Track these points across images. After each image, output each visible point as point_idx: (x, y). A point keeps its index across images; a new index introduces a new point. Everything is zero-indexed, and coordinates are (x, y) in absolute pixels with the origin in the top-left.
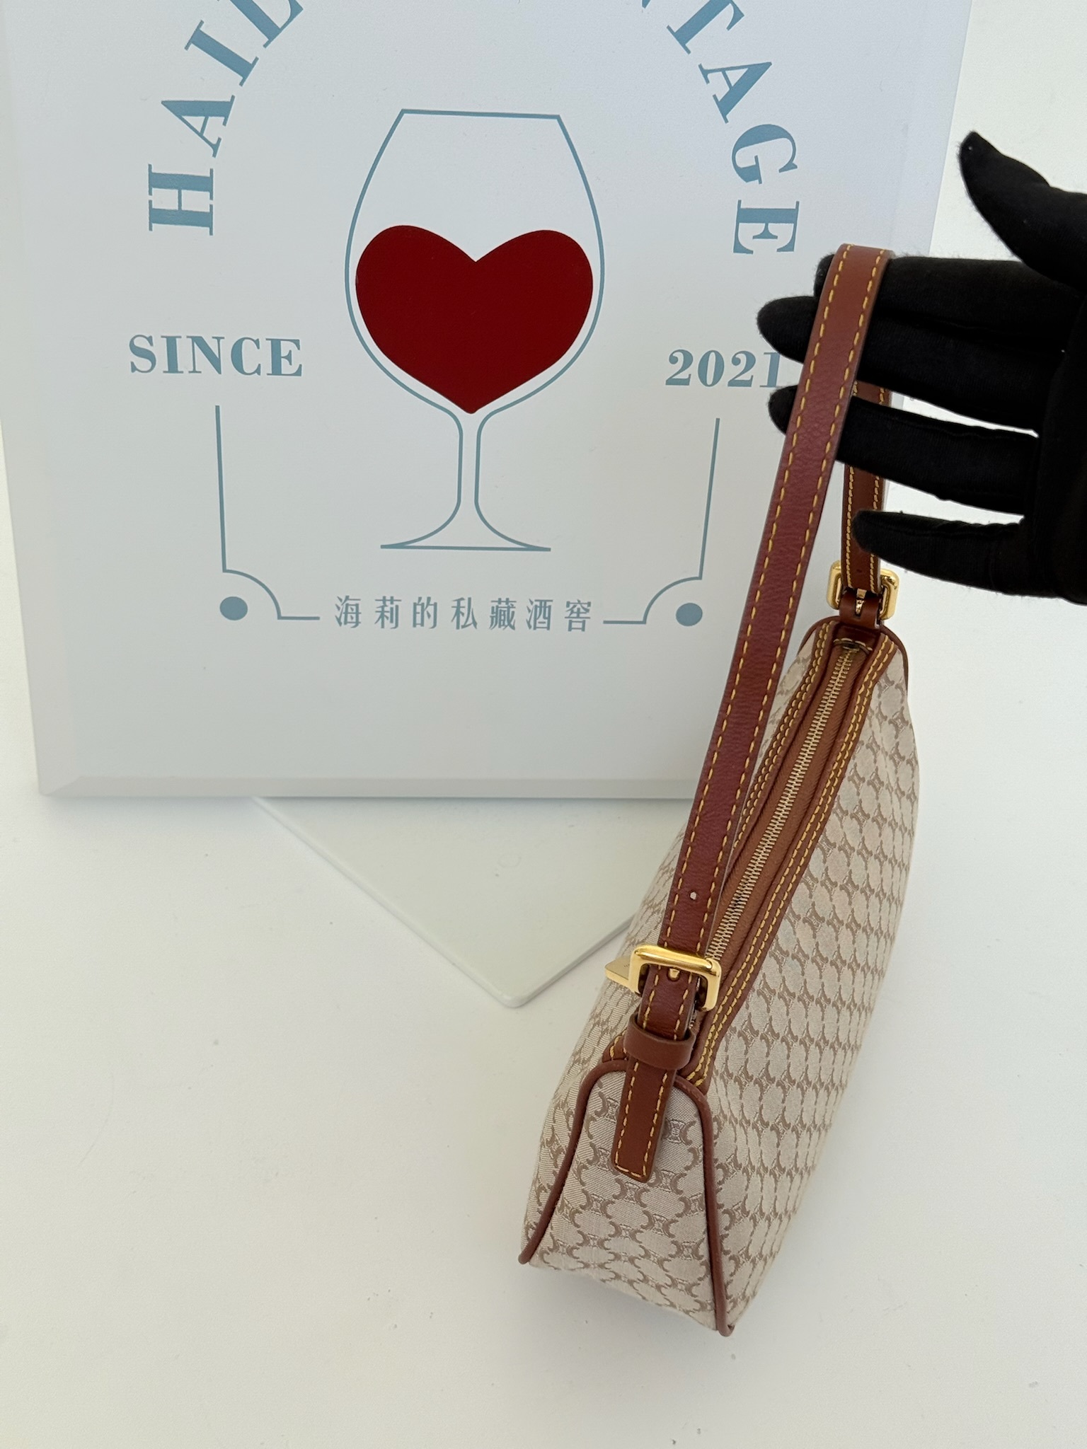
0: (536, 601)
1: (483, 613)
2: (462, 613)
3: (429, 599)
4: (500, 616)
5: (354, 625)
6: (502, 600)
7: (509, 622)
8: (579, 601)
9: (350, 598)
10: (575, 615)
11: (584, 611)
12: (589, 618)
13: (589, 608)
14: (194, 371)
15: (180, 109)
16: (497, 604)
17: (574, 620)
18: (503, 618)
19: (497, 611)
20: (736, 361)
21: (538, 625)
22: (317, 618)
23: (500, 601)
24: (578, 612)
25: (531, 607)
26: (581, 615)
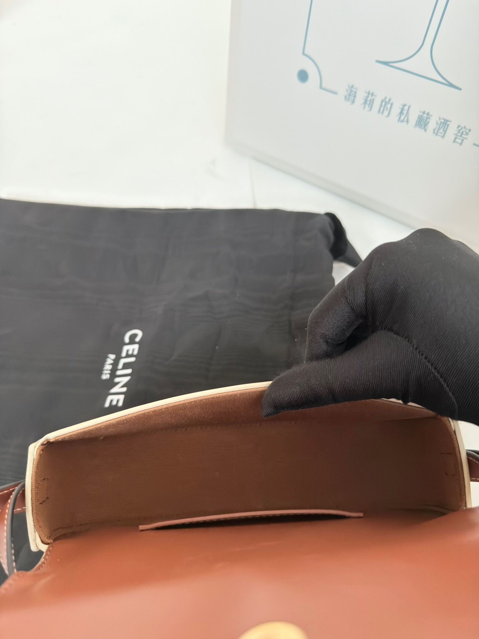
0: (443, 119)
1: (413, 118)
2: (404, 113)
3: (390, 100)
4: (422, 121)
5: (351, 103)
6: (426, 112)
7: (425, 127)
8: (465, 127)
9: (354, 87)
10: (459, 134)
11: (465, 134)
12: (466, 139)
13: (469, 133)
16: (421, 114)
17: (458, 137)
18: (422, 123)
19: (420, 119)
21: (439, 134)
22: (337, 93)
23: (424, 113)
24: (462, 133)
25: (439, 121)
26: (463, 136)
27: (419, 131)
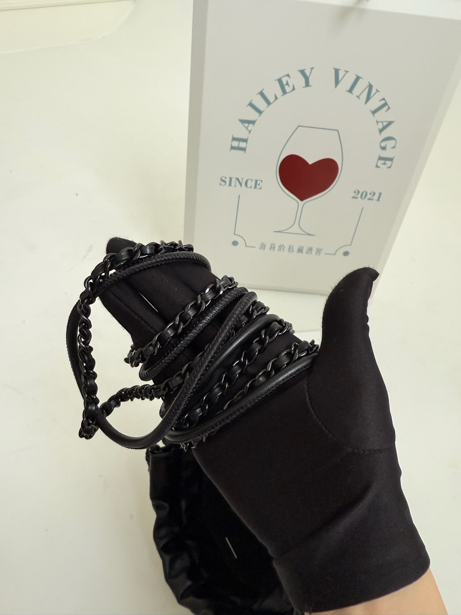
0: (309, 247)
1: (296, 249)
2: (291, 249)
3: (283, 245)
5: (264, 250)
7: (302, 252)
8: (320, 248)
9: (263, 243)
12: (321, 252)
13: (322, 250)
14: (235, 186)
15: (243, 122)
16: (299, 247)
17: (317, 253)
20: (370, 194)
21: (309, 253)
22: (255, 247)
24: (319, 251)
25: (308, 249)
27: (300, 254)
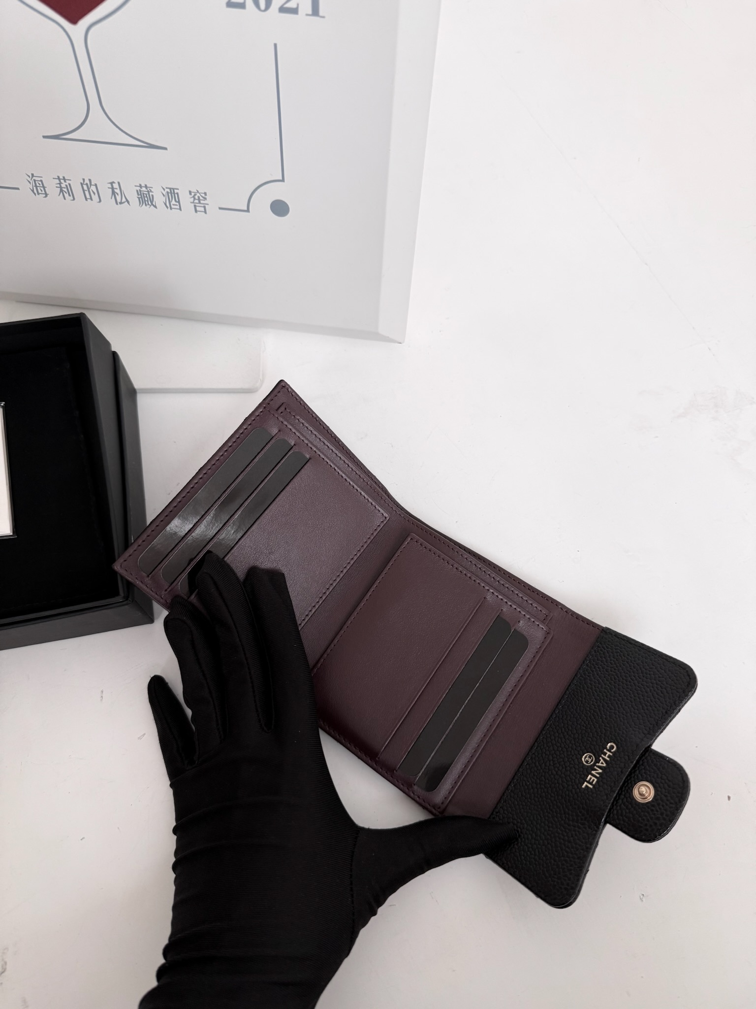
0: (166, 188)
2: (117, 193)
3: (90, 180)
4: (144, 197)
5: (44, 195)
6: (143, 185)
7: (152, 203)
8: (197, 191)
9: (35, 175)
10: (197, 201)
11: (203, 199)
12: (208, 204)
13: (206, 197)
16: (138, 188)
17: (197, 205)
18: (146, 199)
19: (141, 195)
21: (173, 206)
22: (18, 189)
23: (140, 186)
24: (199, 199)
25: (164, 193)
26: (202, 202)
